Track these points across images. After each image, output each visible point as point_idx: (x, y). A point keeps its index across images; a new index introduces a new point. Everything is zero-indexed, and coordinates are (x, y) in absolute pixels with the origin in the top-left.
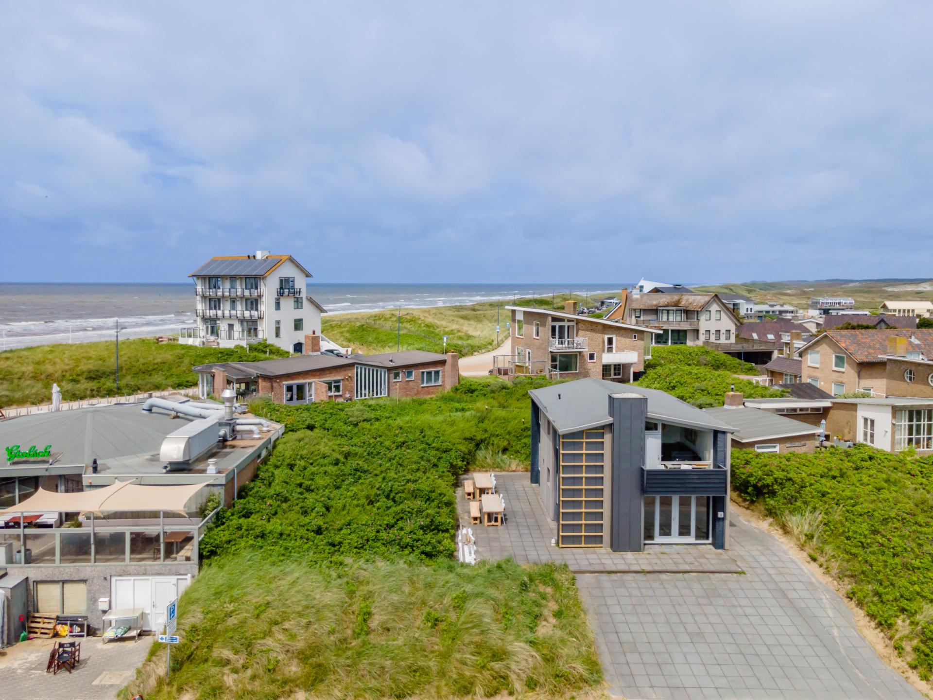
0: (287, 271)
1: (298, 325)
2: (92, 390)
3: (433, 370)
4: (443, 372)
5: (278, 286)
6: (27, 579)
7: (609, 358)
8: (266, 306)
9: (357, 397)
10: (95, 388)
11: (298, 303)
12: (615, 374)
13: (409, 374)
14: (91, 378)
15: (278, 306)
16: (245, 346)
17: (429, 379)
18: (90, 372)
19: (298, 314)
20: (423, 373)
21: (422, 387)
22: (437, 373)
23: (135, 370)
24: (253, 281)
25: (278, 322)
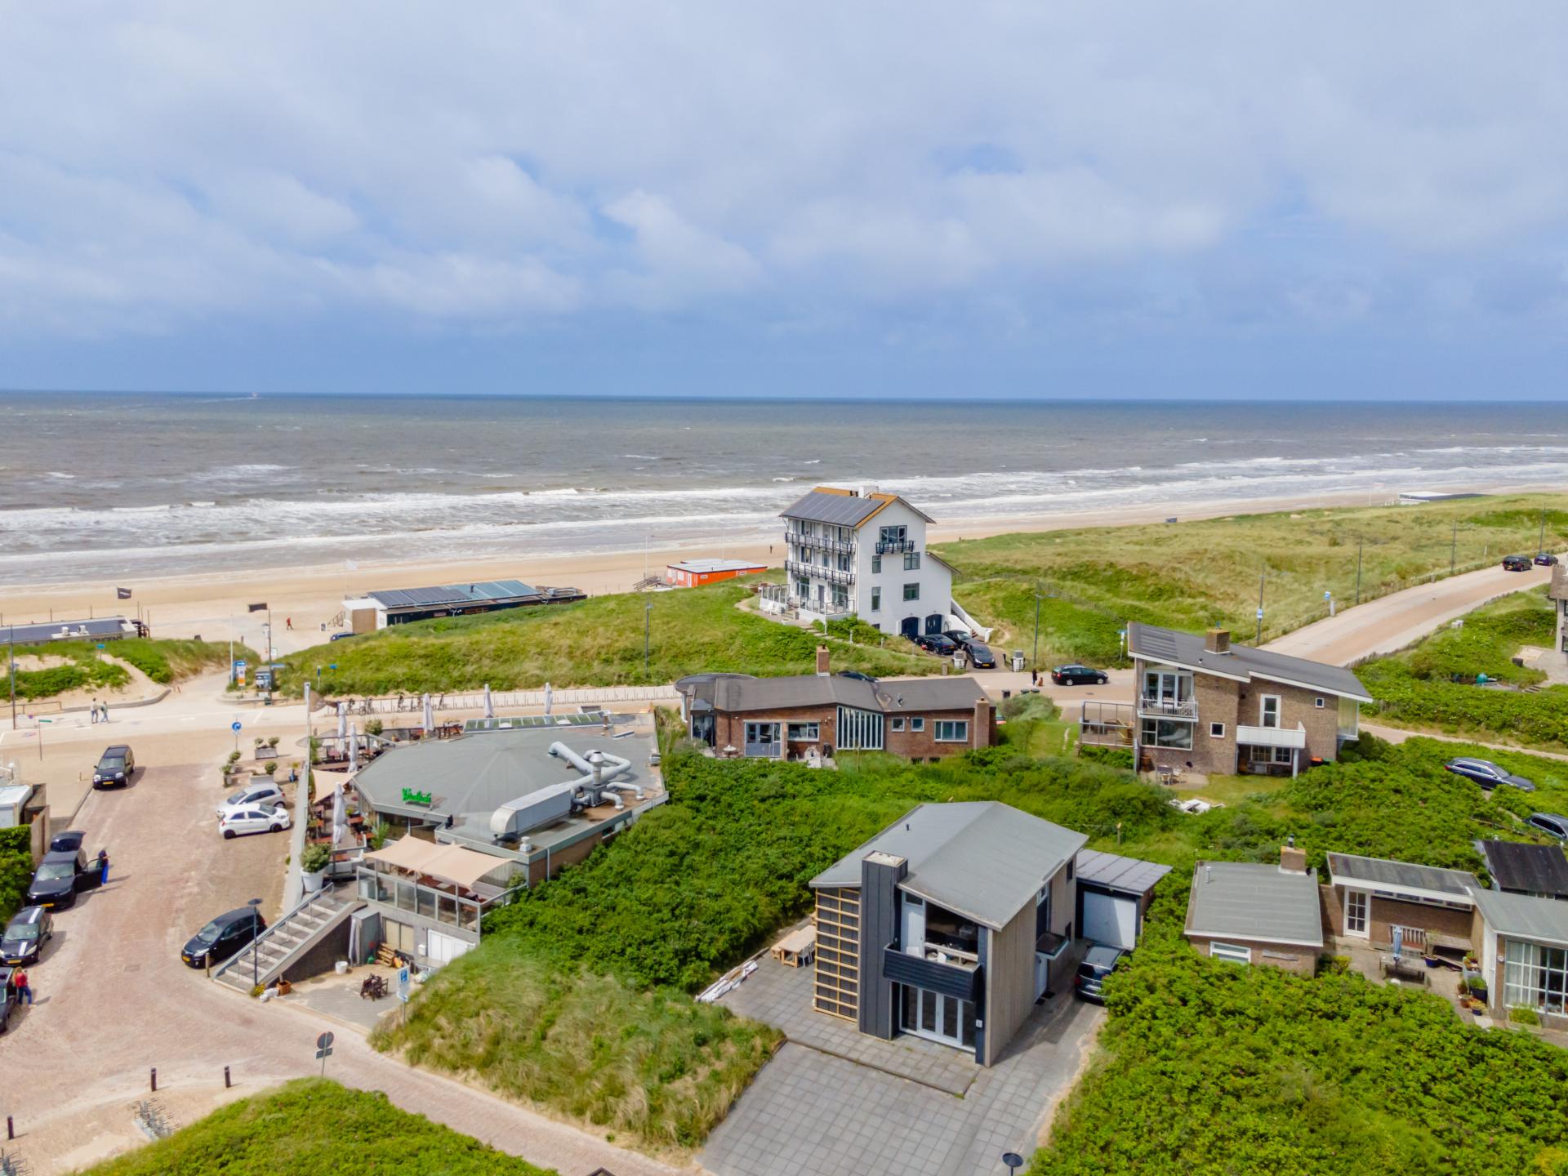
0: (893, 518)
1: (911, 592)
2: (620, 676)
3: (954, 720)
4: (971, 725)
5: (877, 538)
6: (378, 914)
7: (1248, 735)
8: (860, 568)
9: (840, 745)
10: (623, 673)
11: (912, 562)
12: (1278, 759)
13: (917, 724)
14: (624, 659)
15: (877, 567)
16: (825, 623)
17: (948, 733)
18: (626, 650)
19: (911, 577)
20: (938, 724)
21: (937, 743)
22: (961, 726)
23: (674, 651)
24: (844, 531)
25: (878, 589)
